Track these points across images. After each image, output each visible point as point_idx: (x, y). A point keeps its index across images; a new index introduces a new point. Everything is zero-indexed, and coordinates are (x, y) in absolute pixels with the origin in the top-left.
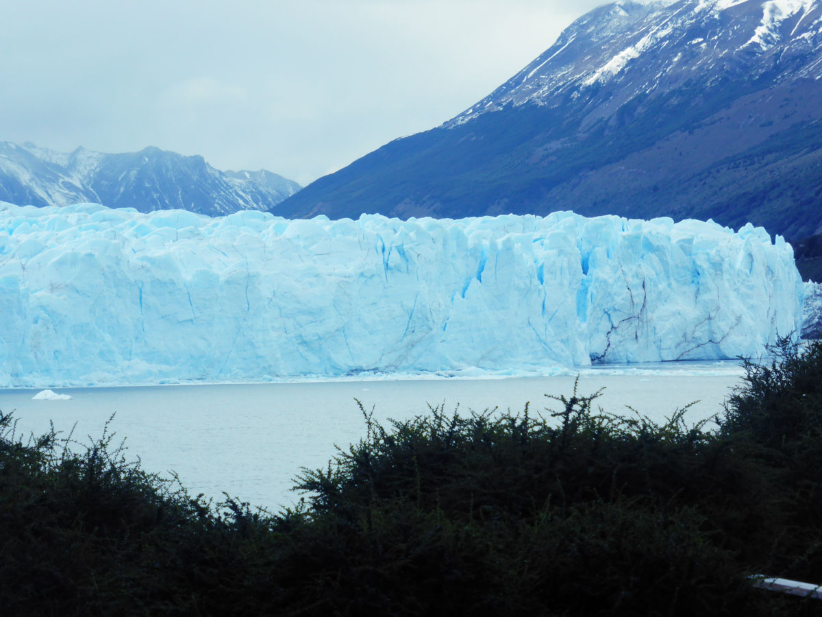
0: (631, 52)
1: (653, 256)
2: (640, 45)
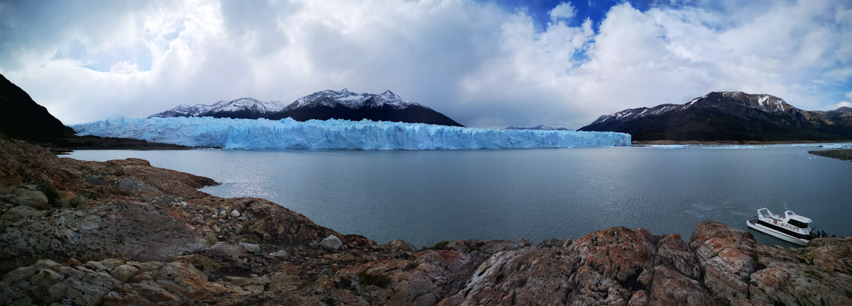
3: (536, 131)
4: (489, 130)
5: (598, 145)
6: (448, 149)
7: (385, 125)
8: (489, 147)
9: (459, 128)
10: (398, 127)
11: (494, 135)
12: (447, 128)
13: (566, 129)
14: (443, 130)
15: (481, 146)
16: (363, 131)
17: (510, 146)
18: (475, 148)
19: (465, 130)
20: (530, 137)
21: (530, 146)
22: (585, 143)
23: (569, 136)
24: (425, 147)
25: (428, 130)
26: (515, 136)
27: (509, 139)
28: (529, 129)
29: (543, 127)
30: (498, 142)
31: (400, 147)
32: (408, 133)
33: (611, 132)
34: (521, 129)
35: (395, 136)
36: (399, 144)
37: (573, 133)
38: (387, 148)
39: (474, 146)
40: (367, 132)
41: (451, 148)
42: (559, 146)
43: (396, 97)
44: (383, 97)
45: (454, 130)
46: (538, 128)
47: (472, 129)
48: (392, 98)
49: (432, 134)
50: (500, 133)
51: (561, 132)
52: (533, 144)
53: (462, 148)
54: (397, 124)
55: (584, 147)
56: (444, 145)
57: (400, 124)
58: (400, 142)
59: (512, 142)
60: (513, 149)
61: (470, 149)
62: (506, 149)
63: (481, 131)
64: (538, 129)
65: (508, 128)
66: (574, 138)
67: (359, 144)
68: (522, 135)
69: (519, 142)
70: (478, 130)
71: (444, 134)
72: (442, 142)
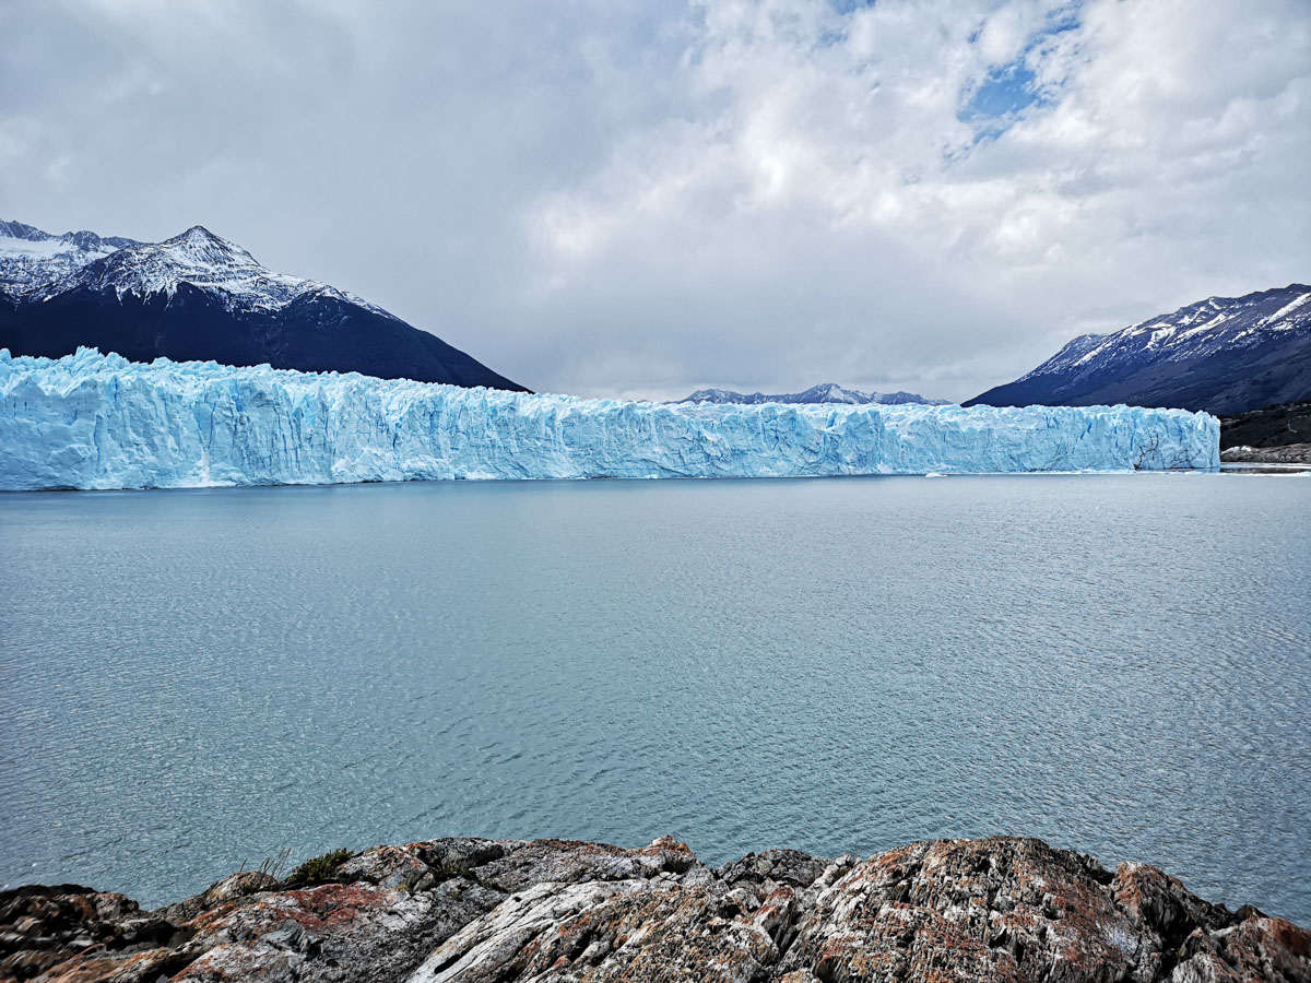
0: (1094, 353)
1: (1162, 424)
2: (1098, 350)
3: (804, 410)
4: (621, 404)
5: (1059, 462)
6: (460, 479)
7: (191, 380)
8: (623, 473)
9: (506, 396)
10: (250, 388)
11: (640, 422)
12: (453, 395)
13: (918, 400)
14: (438, 401)
15: (590, 468)
16: (79, 404)
17: (703, 467)
18: (565, 475)
19: (527, 406)
20: (784, 434)
21: (782, 468)
22: (998, 455)
23: (931, 426)
24: (362, 472)
25: (377, 401)
26: (721, 428)
27: (701, 439)
28: (777, 399)
29: (834, 394)
30: (656, 452)
31: (264, 474)
32: (298, 414)
33: (1121, 408)
34: (749, 400)
35: (237, 428)
36: (258, 462)
37: (947, 416)
38: (203, 477)
39: (564, 467)
40: (102, 412)
41: (471, 476)
42: (883, 468)
43: (239, 259)
44: (176, 254)
45: (483, 405)
46: (814, 397)
47: (555, 399)
48: (217, 260)
49: (393, 419)
50: (663, 416)
51: (899, 410)
52: (795, 460)
53: (519, 475)
54: (246, 374)
55: (994, 471)
56: (445, 461)
57: (262, 375)
58: (264, 452)
59: (714, 452)
60: (714, 479)
61: (548, 480)
62: (689, 479)
63: (589, 407)
64: (818, 400)
65: (695, 399)
66: (950, 434)
67: (59, 462)
68: (750, 425)
69: (737, 453)
70: (577, 405)
71: (443, 420)
72: (437, 451)
